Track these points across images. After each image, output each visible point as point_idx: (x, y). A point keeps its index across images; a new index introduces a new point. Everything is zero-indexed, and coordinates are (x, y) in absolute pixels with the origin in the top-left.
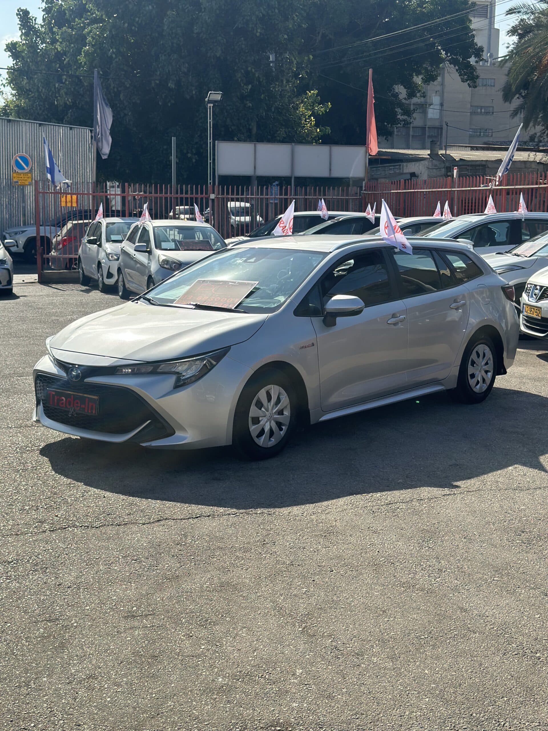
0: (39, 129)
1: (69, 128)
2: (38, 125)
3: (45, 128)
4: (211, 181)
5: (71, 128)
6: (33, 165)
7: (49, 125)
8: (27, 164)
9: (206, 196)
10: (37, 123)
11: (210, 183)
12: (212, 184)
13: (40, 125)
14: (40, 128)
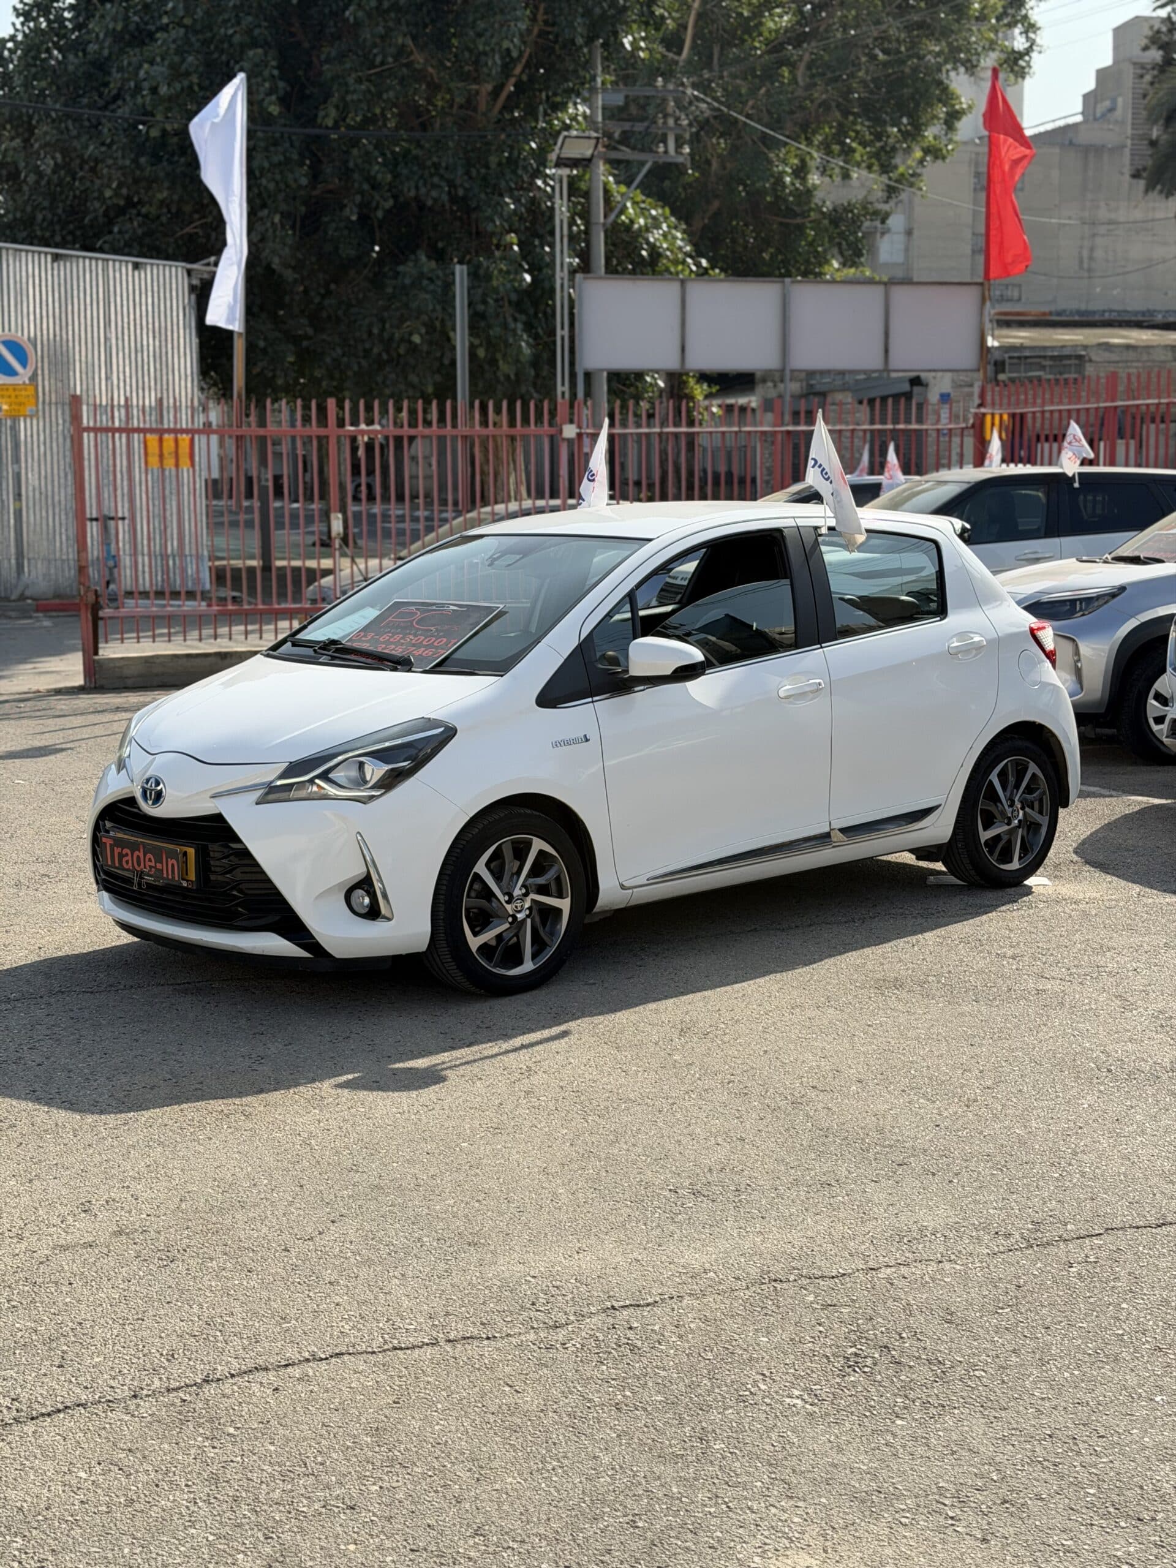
0: (53, 269)
1: (130, 266)
2: (49, 258)
3: (68, 264)
4: (566, 388)
5: (136, 266)
6: (39, 365)
7: (78, 257)
8: (24, 363)
9: (553, 431)
10: (46, 254)
11: (563, 393)
12: (567, 396)
13: (56, 258)
14: (56, 265)
